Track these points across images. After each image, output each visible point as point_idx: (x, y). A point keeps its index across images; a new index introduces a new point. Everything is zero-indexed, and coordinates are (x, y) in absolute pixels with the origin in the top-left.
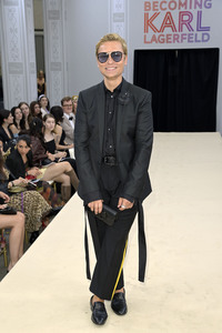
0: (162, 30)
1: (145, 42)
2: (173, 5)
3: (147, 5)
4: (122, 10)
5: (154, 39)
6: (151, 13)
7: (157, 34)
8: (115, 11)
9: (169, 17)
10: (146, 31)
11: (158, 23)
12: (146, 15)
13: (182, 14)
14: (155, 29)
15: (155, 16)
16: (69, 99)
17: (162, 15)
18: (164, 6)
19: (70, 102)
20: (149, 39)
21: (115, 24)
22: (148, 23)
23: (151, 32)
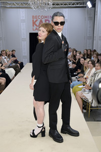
2: (42, 17)
3: (33, 17)
4: (24, 18)
5: (36, 29)
6: (35, 20)
7: (37, 27)
9: (41, 21)
10: (33, 26)
11: (37, 23)
12: (33, 20)
13: (46, 21)
14: (36, 26)
15: (36, 21)
16: (4, 51)
17: (39, 20)
18: (39, 17)
19: (5, 52)
20: (34, 29)
21: (22, 23)
22: (34, 23)
23: (35, 27)
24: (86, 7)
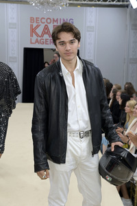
0: (42, 36)
1: (31, 43)
2: (49, 21)
3: (32, 19)
4: (15, 21)
5: (37, 41)
6: (35, 25)
7: (39, 39)
8: (10, 21)
9: (46, 28)
10: (32, 36)
11: (39, 31)
12: (32, 26)
14: (37, 35)
15: (38, 26)
18: (43, 21)
20: (34, 41)
21: (10, 30)
22: (33, 31)
23: (35, 37)
24: (127, 6)
